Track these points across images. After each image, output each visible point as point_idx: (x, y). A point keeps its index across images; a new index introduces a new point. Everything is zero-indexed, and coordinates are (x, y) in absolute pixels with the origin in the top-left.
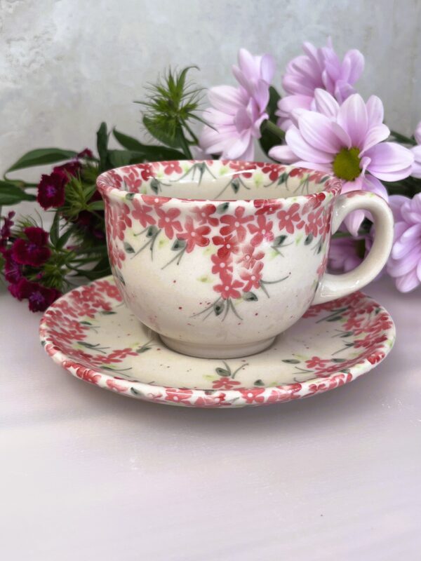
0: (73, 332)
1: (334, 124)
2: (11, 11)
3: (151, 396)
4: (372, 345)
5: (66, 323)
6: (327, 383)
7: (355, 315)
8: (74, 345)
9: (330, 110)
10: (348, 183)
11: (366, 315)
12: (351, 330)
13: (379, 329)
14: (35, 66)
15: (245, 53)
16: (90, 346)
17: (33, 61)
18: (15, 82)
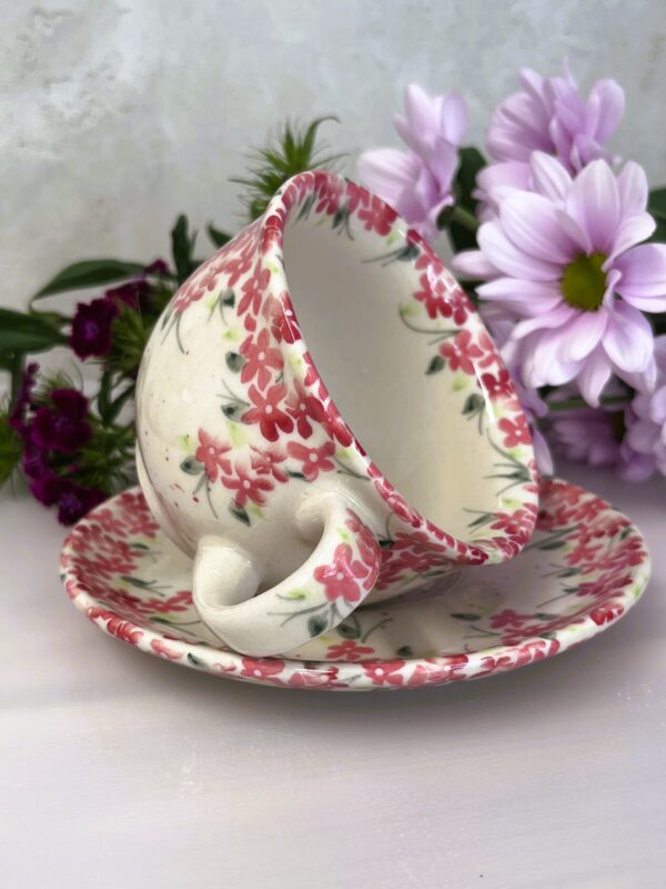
0: (116, 561)
1: (561, 214)
2: (49, 32)
3: (219, 668)
4: (606, 591)
5: (107, 545)
6: (513, 654)
7: (587, 540)
8: (115, 582)
9: (553, 185)
10: (587, 316)
11: (605, 540)
12: (577, 566)
13: (623, 566)
14: (88, 123)
15: (418, 93)
16: (140, 584)
17: (85, 115)
18: (56, 149)
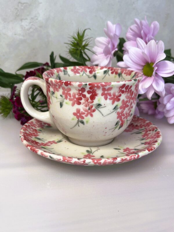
0: (34, 134)
1: (143, 53)
2: (22, 8)
3: (57, 159)
4: (151, 144)
5: (32, 130)
6: (128, 158)
7: (147, 132)
8: (33, 138)
9: (142, 47)
10: (149, 77)
11: (151, 132)
12: (144, 138)
13: (155, 138)
14: (31, 30)
15: (110, 23)
16: (39, 139)
17: (31, 28)
18: (23, 36)
